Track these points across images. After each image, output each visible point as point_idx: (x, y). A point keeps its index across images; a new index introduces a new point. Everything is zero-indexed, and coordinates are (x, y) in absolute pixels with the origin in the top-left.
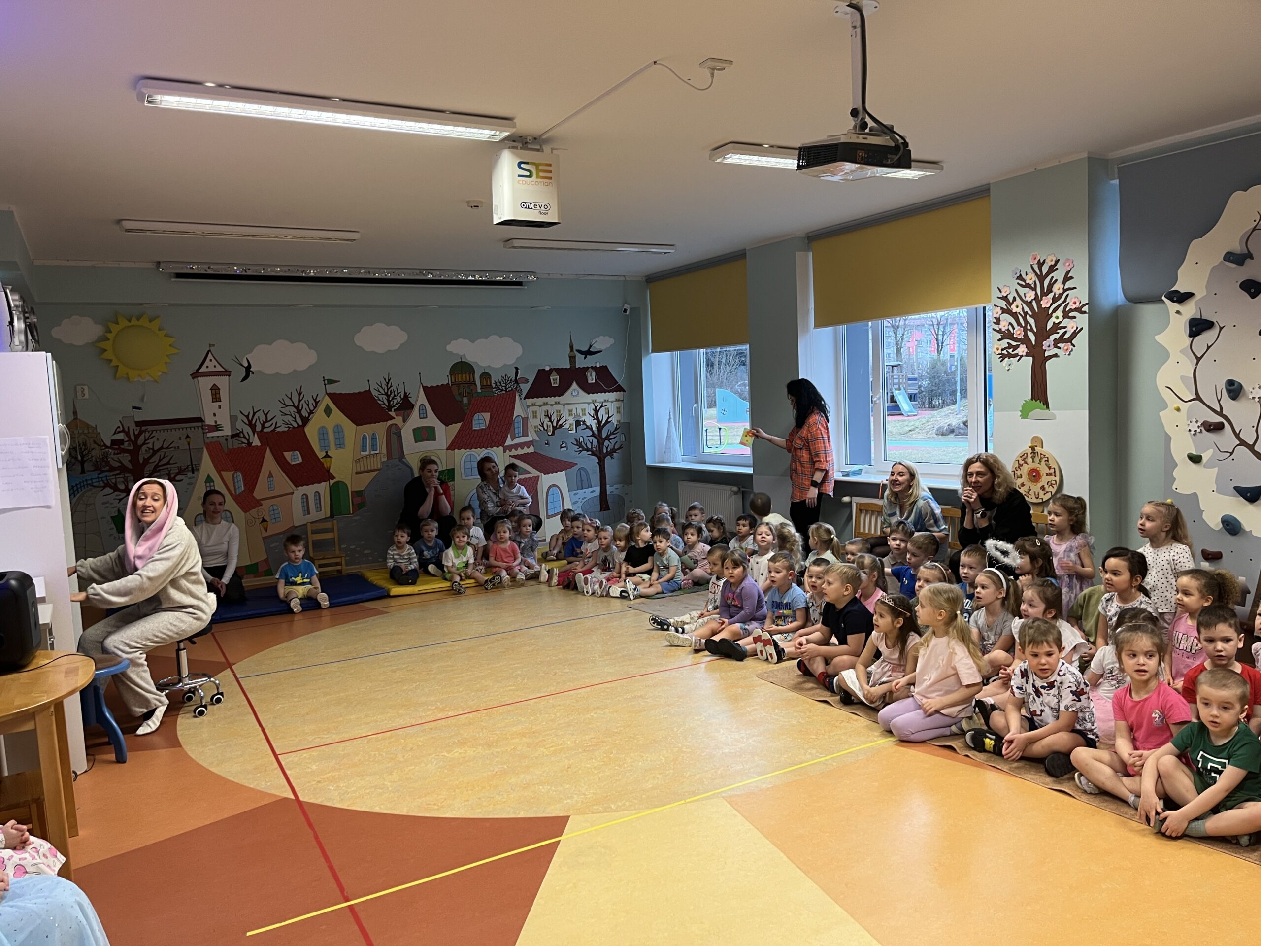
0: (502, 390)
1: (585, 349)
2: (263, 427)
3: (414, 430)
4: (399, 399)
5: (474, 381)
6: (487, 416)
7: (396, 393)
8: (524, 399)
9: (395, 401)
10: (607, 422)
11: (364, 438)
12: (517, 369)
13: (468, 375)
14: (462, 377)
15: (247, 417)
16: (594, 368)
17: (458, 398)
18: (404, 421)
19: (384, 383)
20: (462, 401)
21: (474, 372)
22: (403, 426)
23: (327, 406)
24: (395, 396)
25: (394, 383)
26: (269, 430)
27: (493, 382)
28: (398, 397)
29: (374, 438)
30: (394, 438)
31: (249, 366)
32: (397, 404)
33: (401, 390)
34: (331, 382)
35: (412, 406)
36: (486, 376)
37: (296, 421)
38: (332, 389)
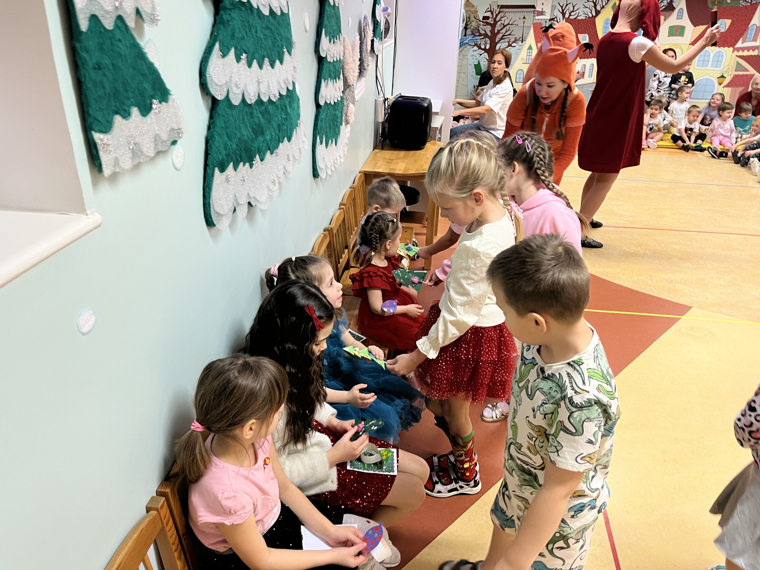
2: (570, 15)
3: (670, 27)
6: (728, 22)
18: (665, 20)
26: (574, 17)
35: (673, 9)
37: (591, 13)
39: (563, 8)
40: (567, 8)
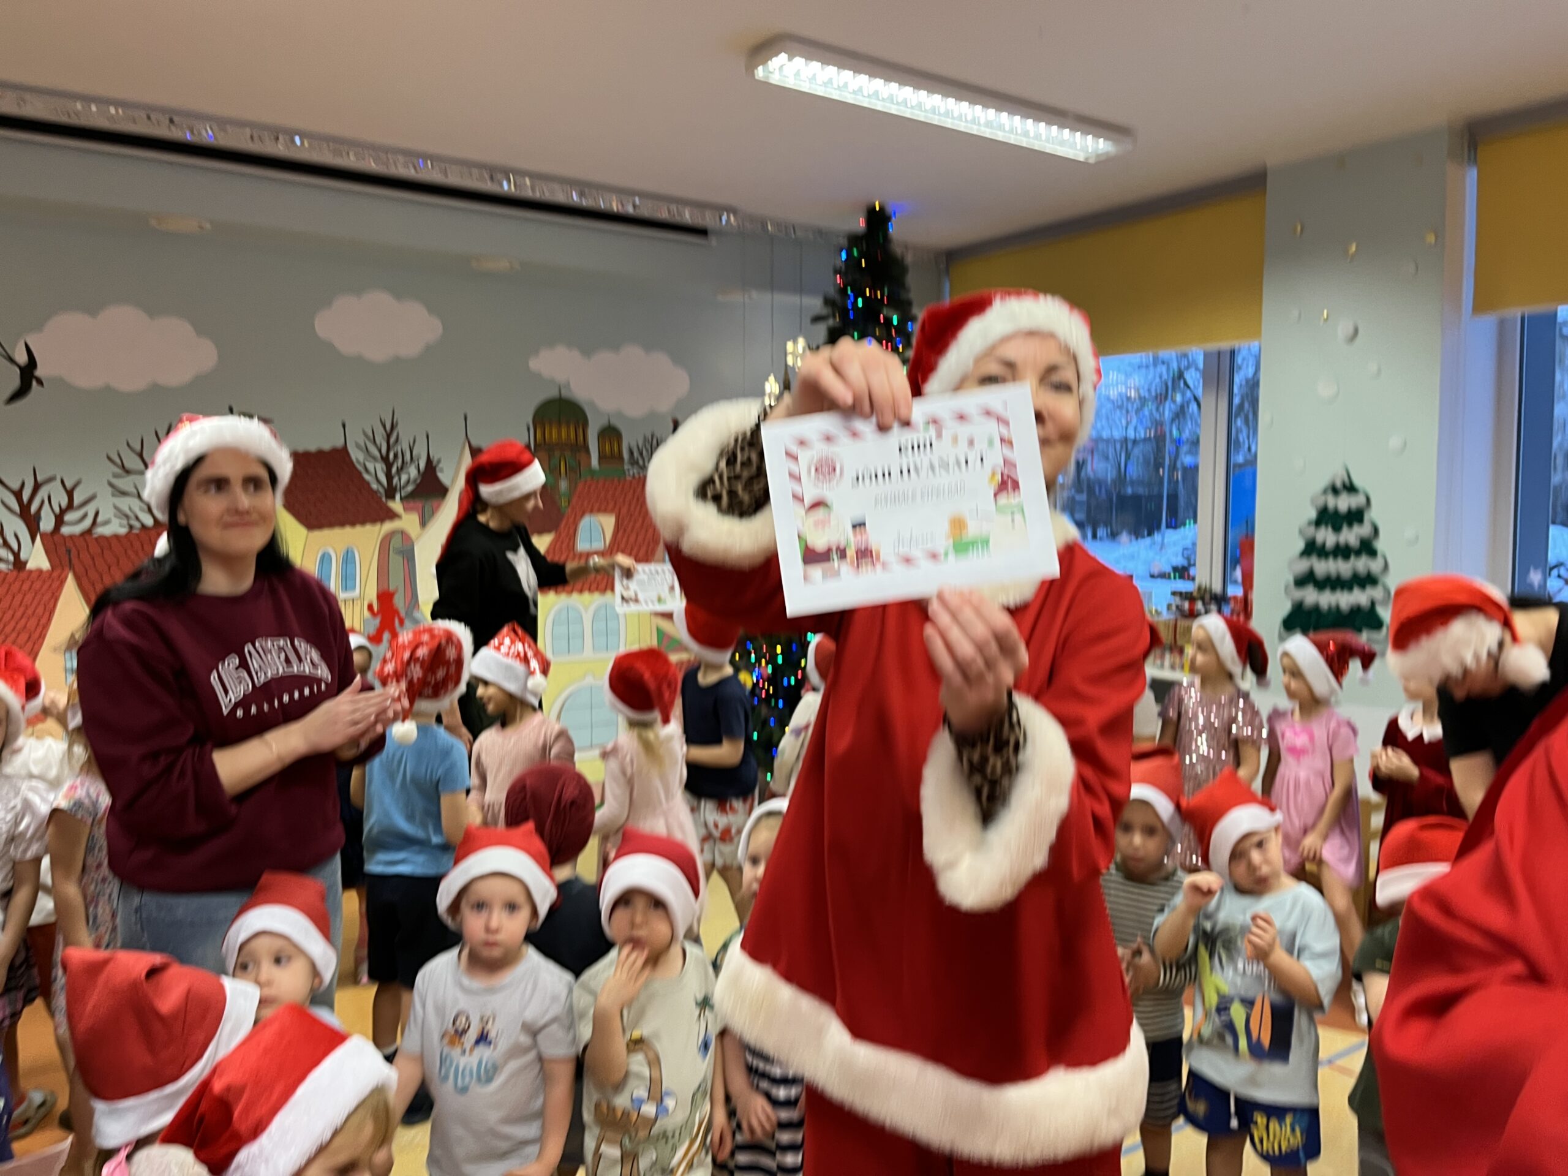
2: (59, 521)
4: (413, 472)
5: (585, 443)
6: (608, 521)
7: (407, 458)
11: (326, 559)
13: (572, 428)
14: (560, 432)
15: (18, 495)
18: (423, 523)
19: (379, 434)
20: (557, 486)
21: (587, 425)
24: (404, 464)
25: (404, 435)
26: (77, 529)
28: (412, 468)
29: (348, 560)
30: (396, 562)
31: (32, 362)
32: (408, 482)
36: (611, 433)
39: (26, 497)
40: (42, 494)
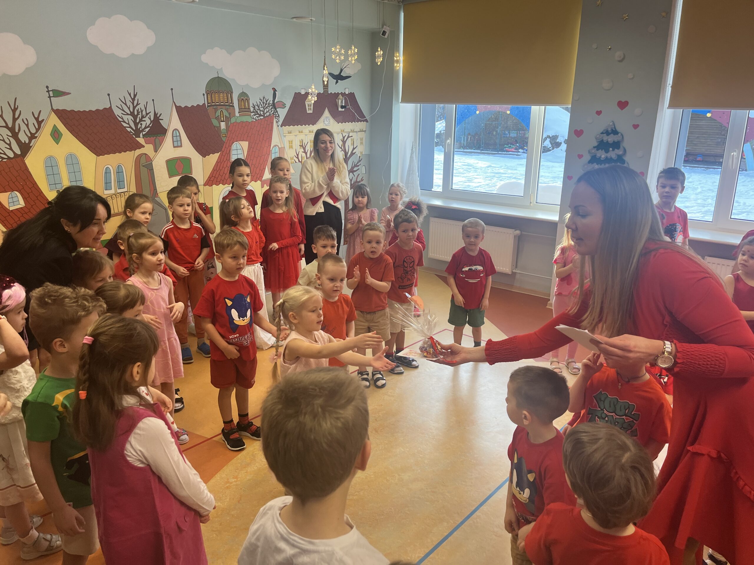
0: (260, 115)
1: (336, 73)
3: (168, 162)
4: (147, 121)
5: (232, 102)
6: (245, 145)
7: (144, 113)
8: (281, 126)
9: (144, 124)
10: (352, 154)
11: (107, 172)
12: (275, 90)
13: (225, 95)
14: (219, 97)
16: (343, 94)
17: (215, 122)
18: (156, 150)
19: (128, 99)
20: (220, 126)
21: (232, 92)
22: (155, 157)
23: (55, 128)
24: (143, 117)
25: (142, 99)
27: (251, 105)
28: (147, 119)
29: (119, 172)
30: (144, 171)
32: (146, 128)
33: (150, 109)
34: (58, 93)
35: (164, 131)
36: (244, 98)
37: (11, 149)
38: (60, 103)
